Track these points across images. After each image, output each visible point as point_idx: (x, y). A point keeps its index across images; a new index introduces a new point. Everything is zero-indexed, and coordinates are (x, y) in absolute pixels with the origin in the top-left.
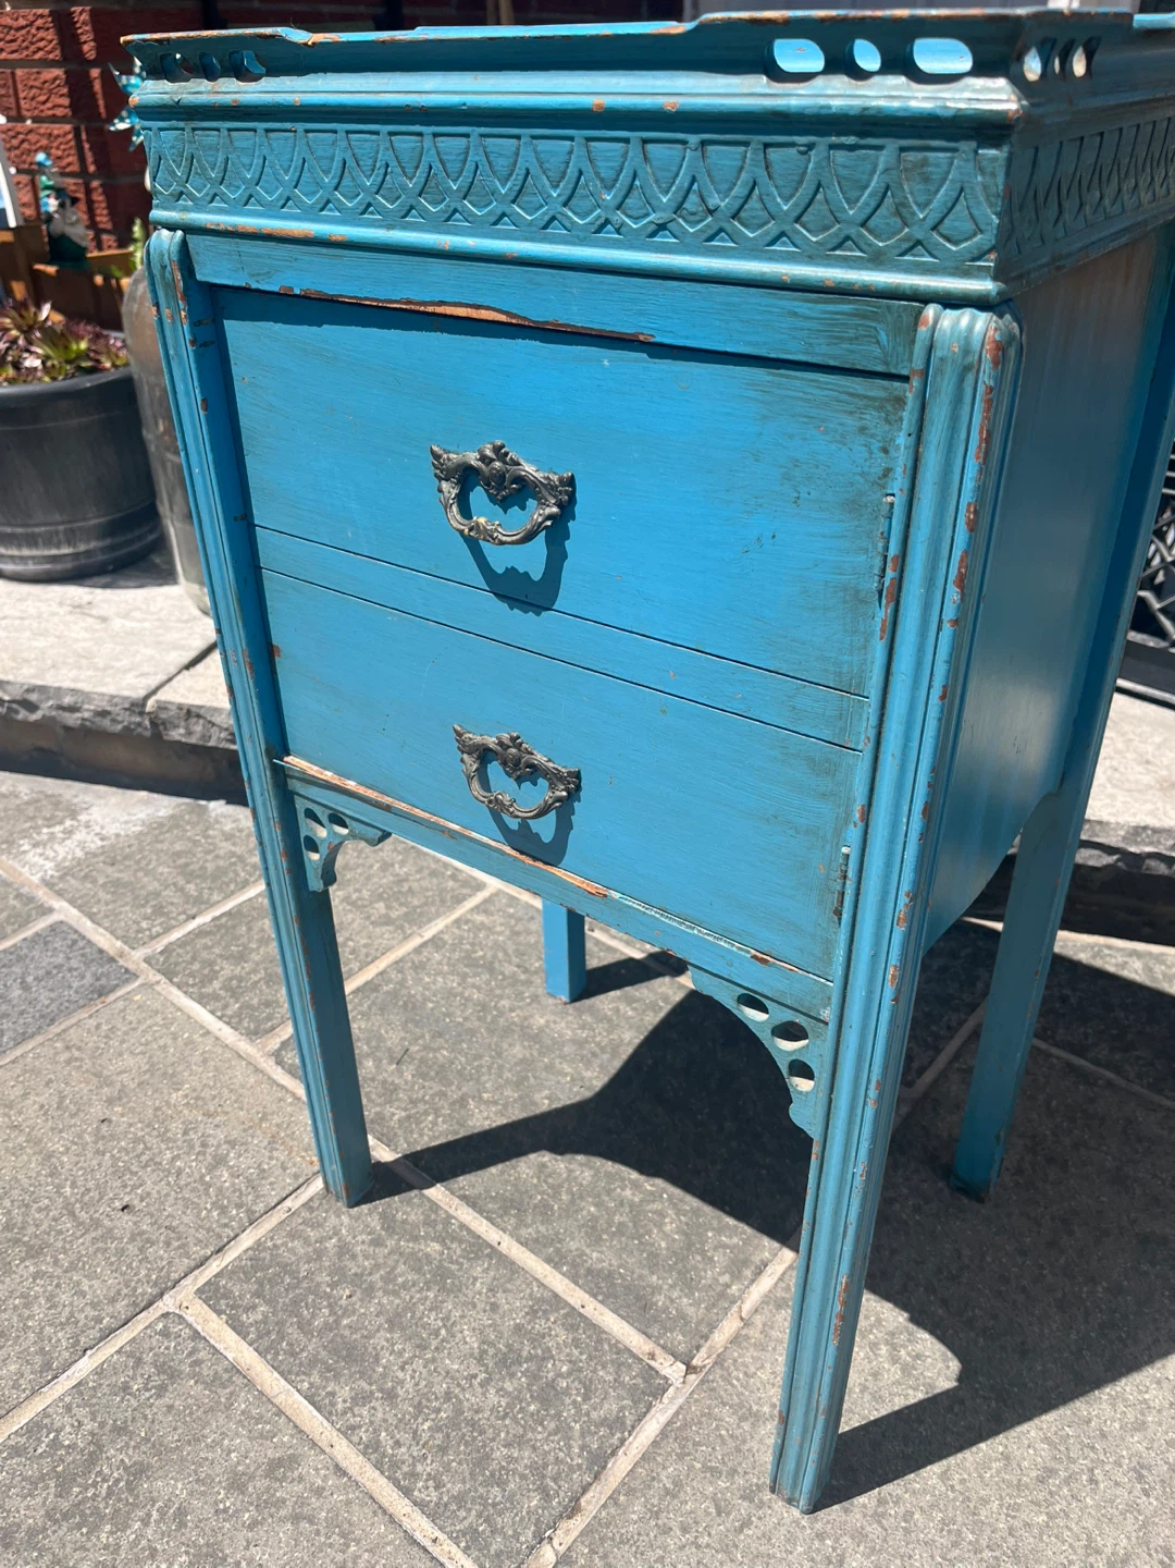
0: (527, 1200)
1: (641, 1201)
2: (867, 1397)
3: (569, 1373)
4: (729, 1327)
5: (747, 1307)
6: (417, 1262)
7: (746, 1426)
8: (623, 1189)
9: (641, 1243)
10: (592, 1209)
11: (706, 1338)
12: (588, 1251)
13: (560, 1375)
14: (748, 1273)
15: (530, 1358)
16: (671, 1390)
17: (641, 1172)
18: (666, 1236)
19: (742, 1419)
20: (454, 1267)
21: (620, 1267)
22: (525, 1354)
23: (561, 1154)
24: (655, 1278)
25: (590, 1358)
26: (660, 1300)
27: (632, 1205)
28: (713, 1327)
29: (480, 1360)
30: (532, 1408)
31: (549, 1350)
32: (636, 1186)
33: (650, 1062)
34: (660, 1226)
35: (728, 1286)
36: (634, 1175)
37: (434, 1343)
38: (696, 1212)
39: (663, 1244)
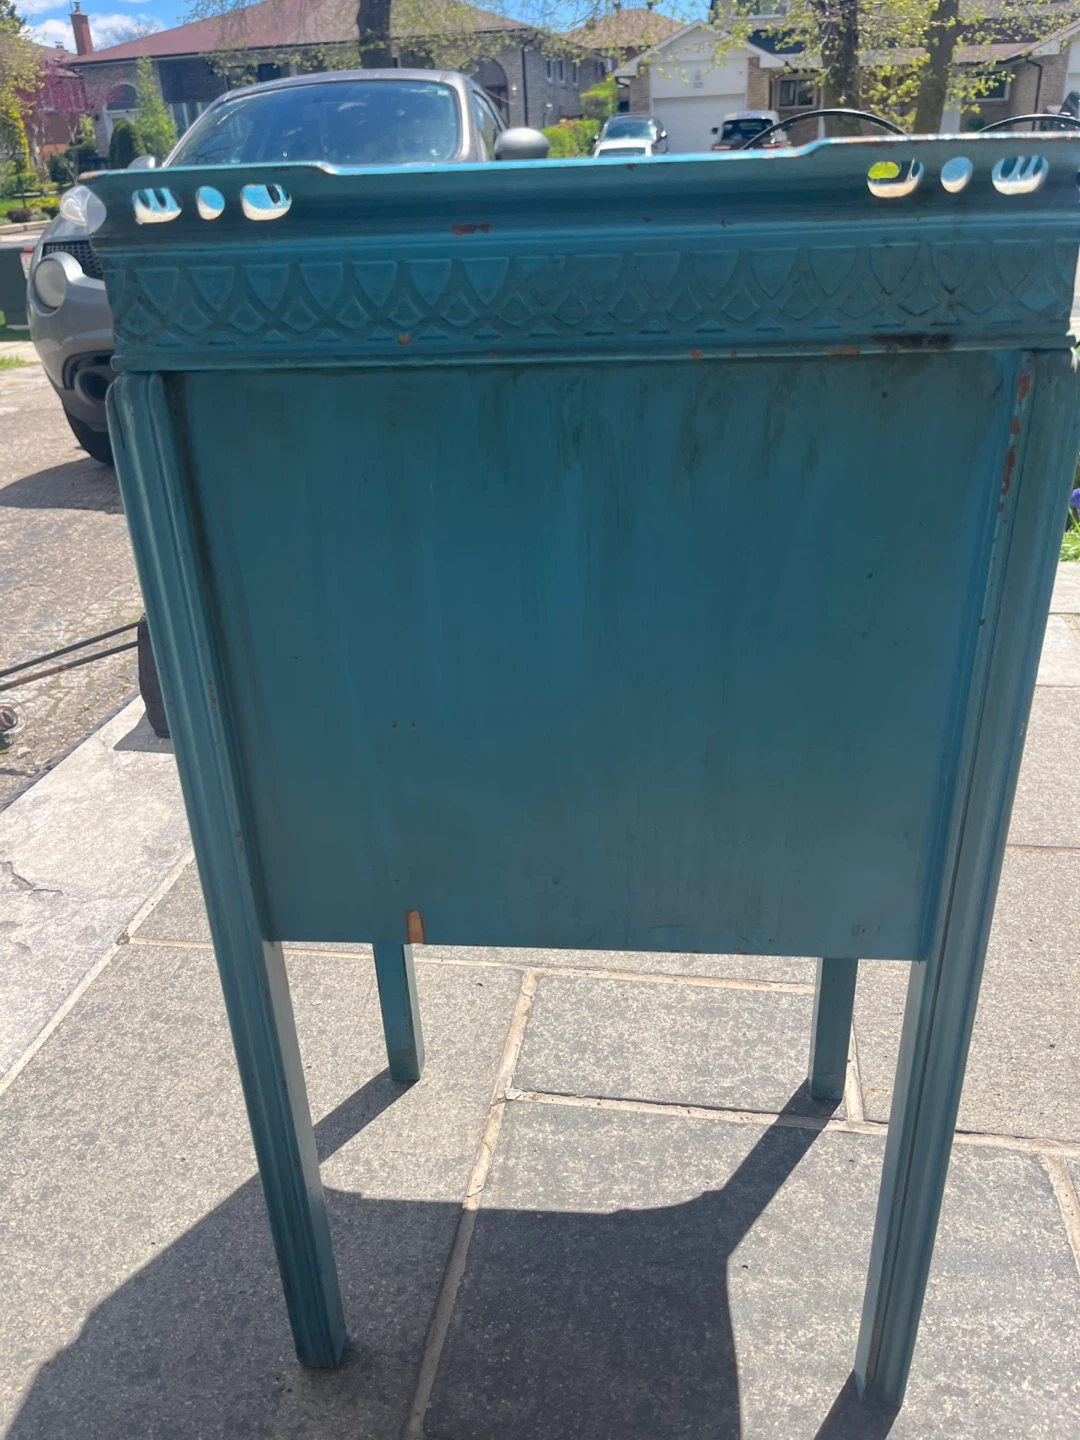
0: (697, 1145)
1: (611, 1189)
2: (381, 1131)
3: (576, 1062)
4: (492, 1135)
5: (486, 1152)
6: (727, 1071)
7: (452, 1082)
8: (632, 1190)
9: (589, 1158)
10: (643, 1163)
11: (503, 1121)
12: (622, 1133)
13: (582, 1059)
14: (496, 1175)
15: (606, 1058)
16: (509, 1083)
17: (627, 1211)
18: (574, 1171)
19: (456, 1085)
20: (701, 1079)
21: (592, 1135)
22: (611, 1058)
23: (705, 1194)
24: (562, 1139)
25: (571, 1076)
26: (548, 1128)
27: (616, 1181)
28: (504, 1129)
29: (634, 1043)
30: (585, 1038)
31: (599, 1067)
32: (624, 1198)
33: (708, 1335)
34: (583, 1176)
35: (507, 1159)
36: (632, 1206)
37: (668, 1038)
38: (562, 1201)
39: (571, 1164)
